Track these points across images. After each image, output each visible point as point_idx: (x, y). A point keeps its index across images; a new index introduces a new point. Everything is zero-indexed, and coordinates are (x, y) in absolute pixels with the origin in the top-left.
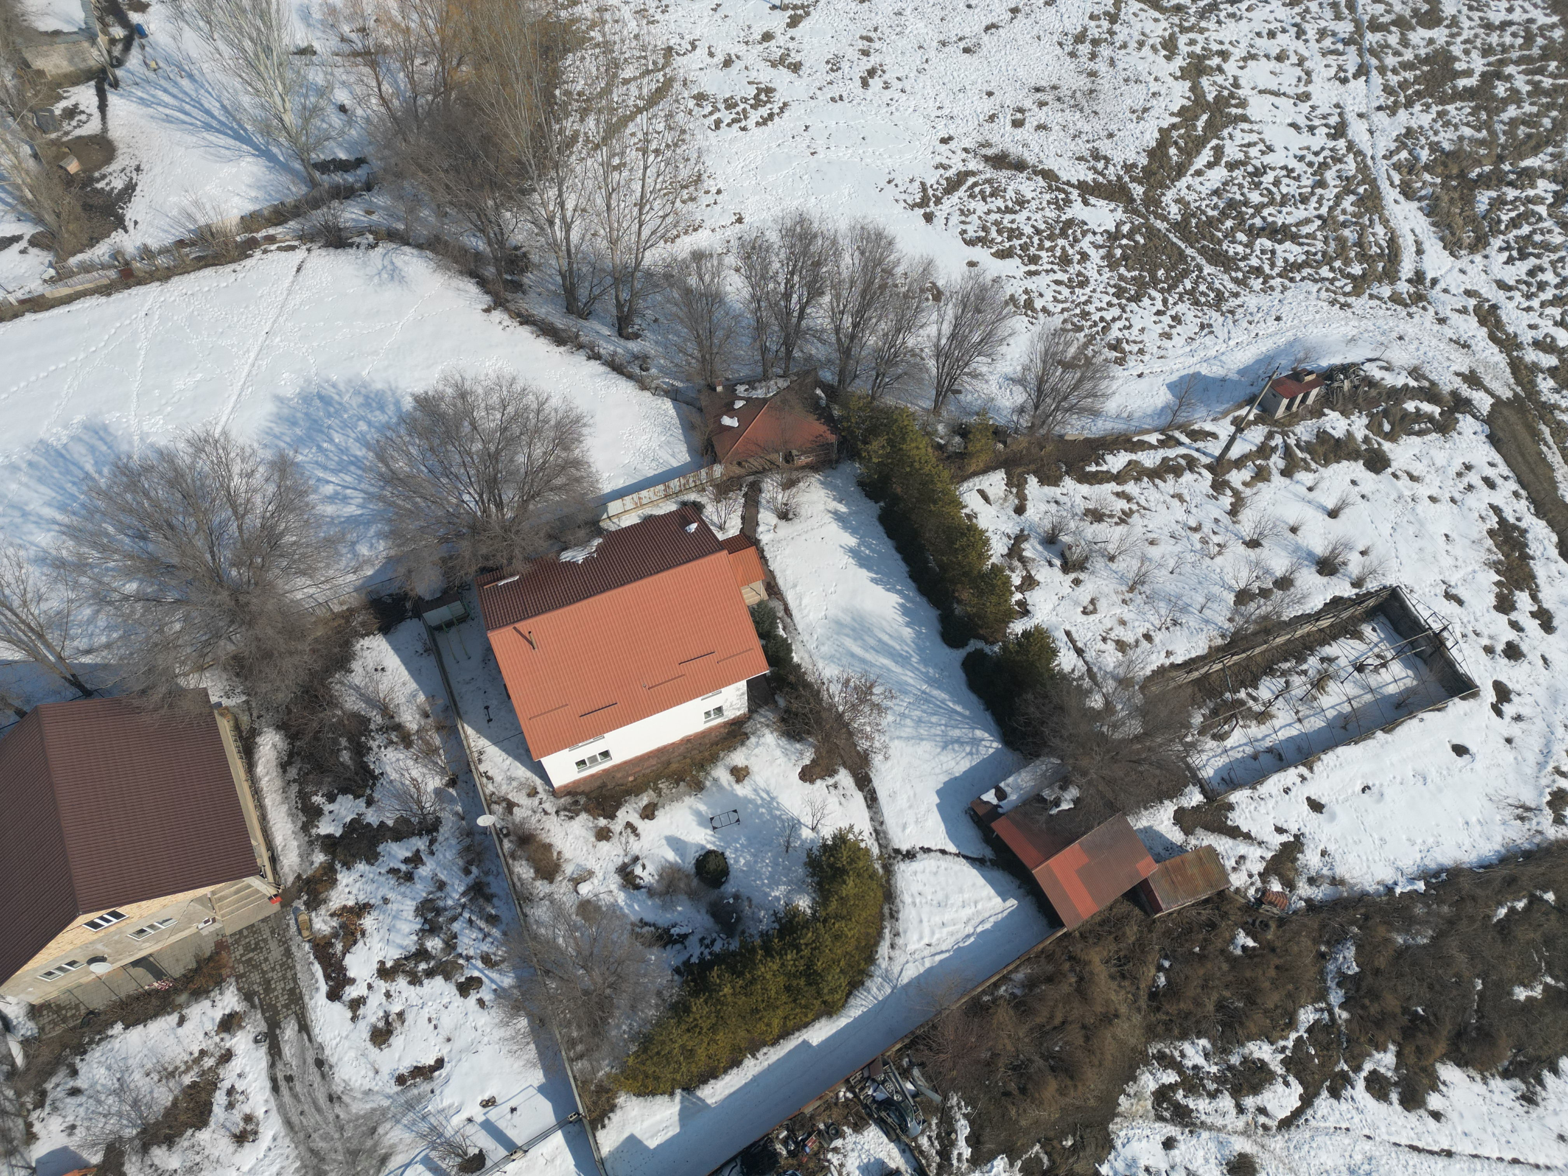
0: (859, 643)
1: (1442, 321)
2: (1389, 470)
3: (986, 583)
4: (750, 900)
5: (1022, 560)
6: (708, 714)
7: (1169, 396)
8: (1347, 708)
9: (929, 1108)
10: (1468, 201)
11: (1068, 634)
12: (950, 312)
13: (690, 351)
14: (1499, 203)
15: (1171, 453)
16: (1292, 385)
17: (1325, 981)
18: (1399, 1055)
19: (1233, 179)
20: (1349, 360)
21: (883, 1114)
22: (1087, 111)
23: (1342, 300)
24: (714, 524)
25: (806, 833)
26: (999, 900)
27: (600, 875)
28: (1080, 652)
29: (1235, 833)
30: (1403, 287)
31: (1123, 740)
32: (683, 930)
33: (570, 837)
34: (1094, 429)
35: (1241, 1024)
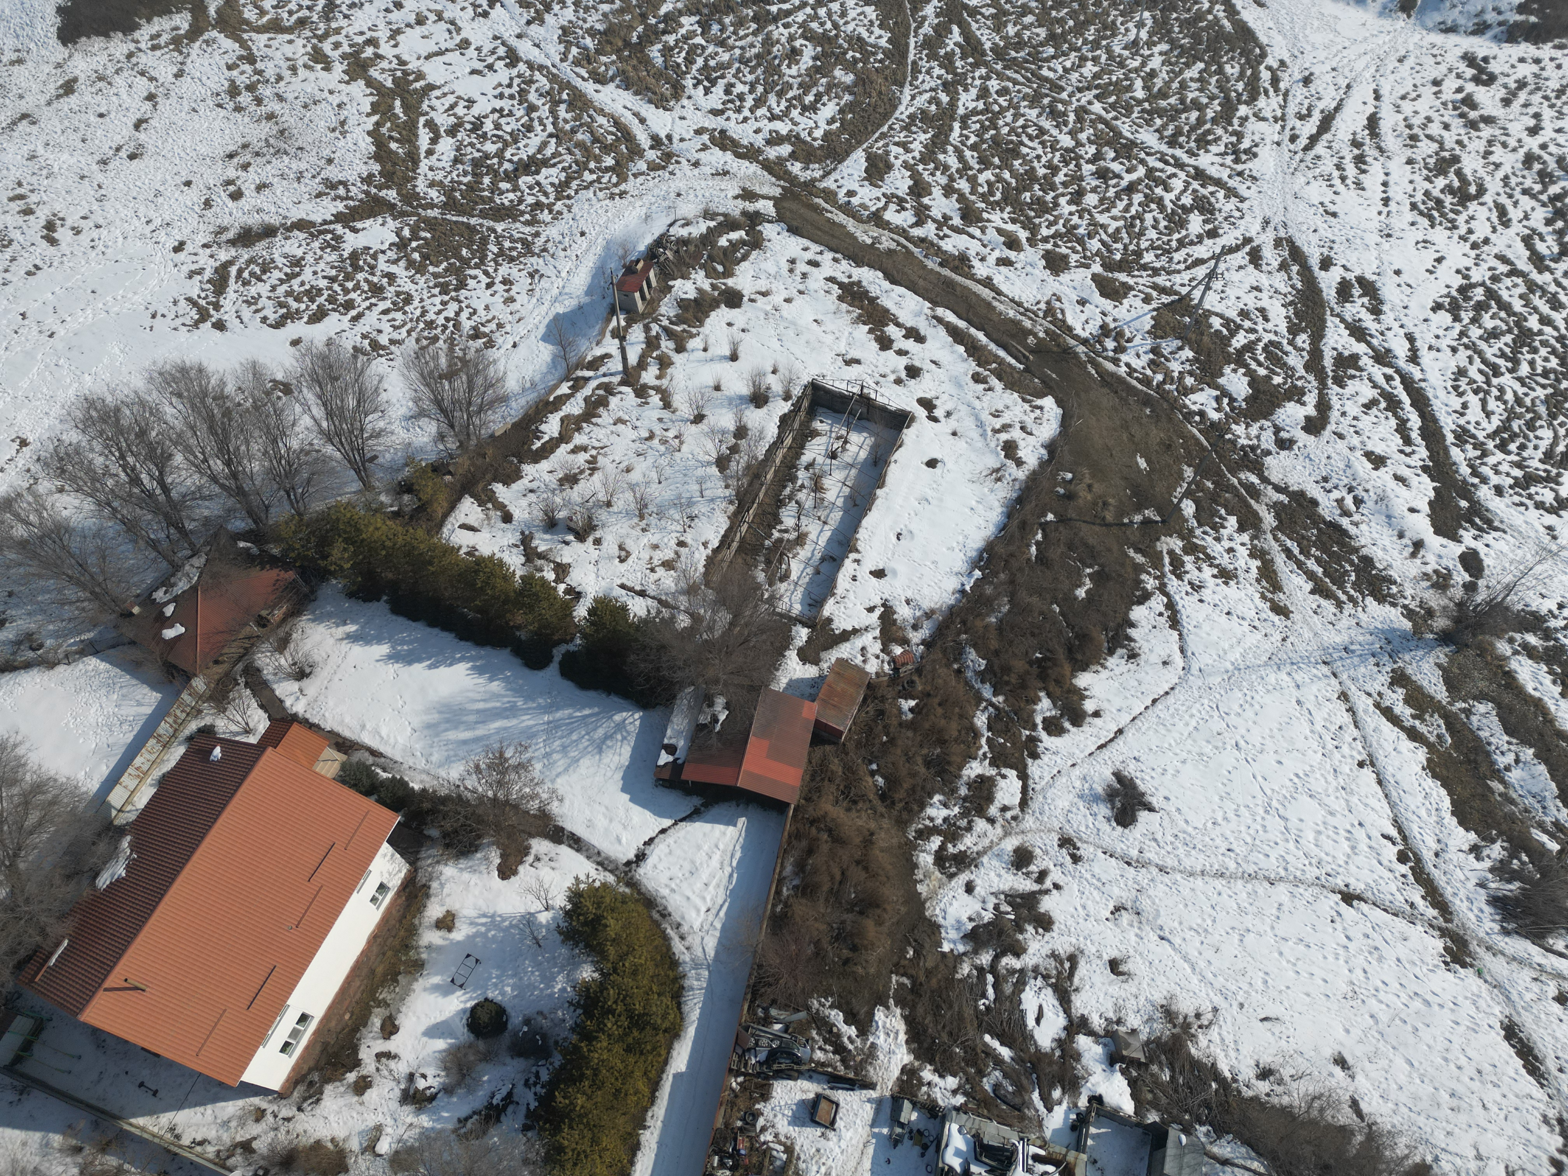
0: (462, 727)
1: (696, 164)
2: (745, 299)
3: (529, 596)
4: (540, 1013)
5: (542, 556)
6: (374, 900)
7: (550, 347)
8: (846, 490)
9: (802, 1029)
10: (647, 61)
11: (623, 586)
12: (310, 396)
13: (73, 598)
14: (667, 51)
15: (587, 391)
16: (631, 279)
17: (973, 687)
18: (1049, 695)
19: (461, 142)
20: (657, 235)
21: (775, 1067)
22: (292, 151)
23: (616, 191)
24: (238, 734)
25: (544, 918)
26: (731, 828)
27: (389, 1121)
28: (642, 594)
29: (846, 636)
30: (652, 155)
31: (724, 633)
32: (504, 1092)
33: (331, 1118)
34: (513, 412)
35: (949, 763)
